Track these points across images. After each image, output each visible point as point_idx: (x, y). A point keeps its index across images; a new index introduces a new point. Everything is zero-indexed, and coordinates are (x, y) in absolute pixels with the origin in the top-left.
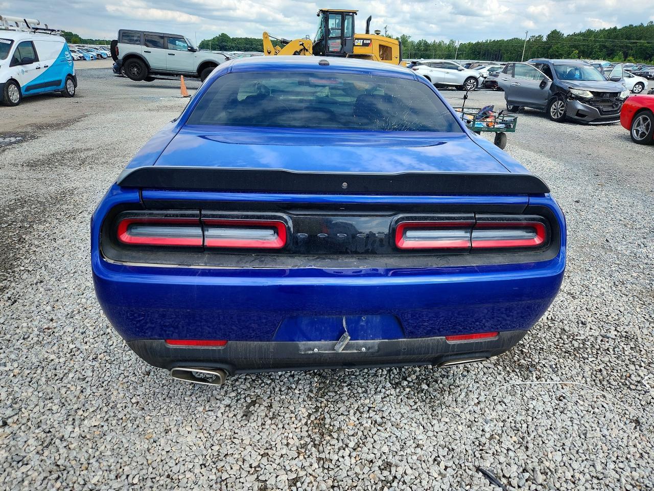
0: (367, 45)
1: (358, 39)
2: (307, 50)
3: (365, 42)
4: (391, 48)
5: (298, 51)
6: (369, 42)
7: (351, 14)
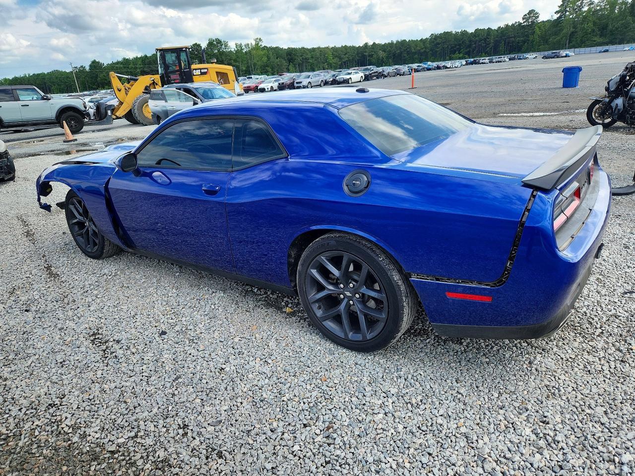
0: (205, 73)
1: (196, 69)
2: (157, 84)
3: (202, 71)
4: (227, 74)
5: (148, 85)
6: (206, 70)
7: (184, 49)
